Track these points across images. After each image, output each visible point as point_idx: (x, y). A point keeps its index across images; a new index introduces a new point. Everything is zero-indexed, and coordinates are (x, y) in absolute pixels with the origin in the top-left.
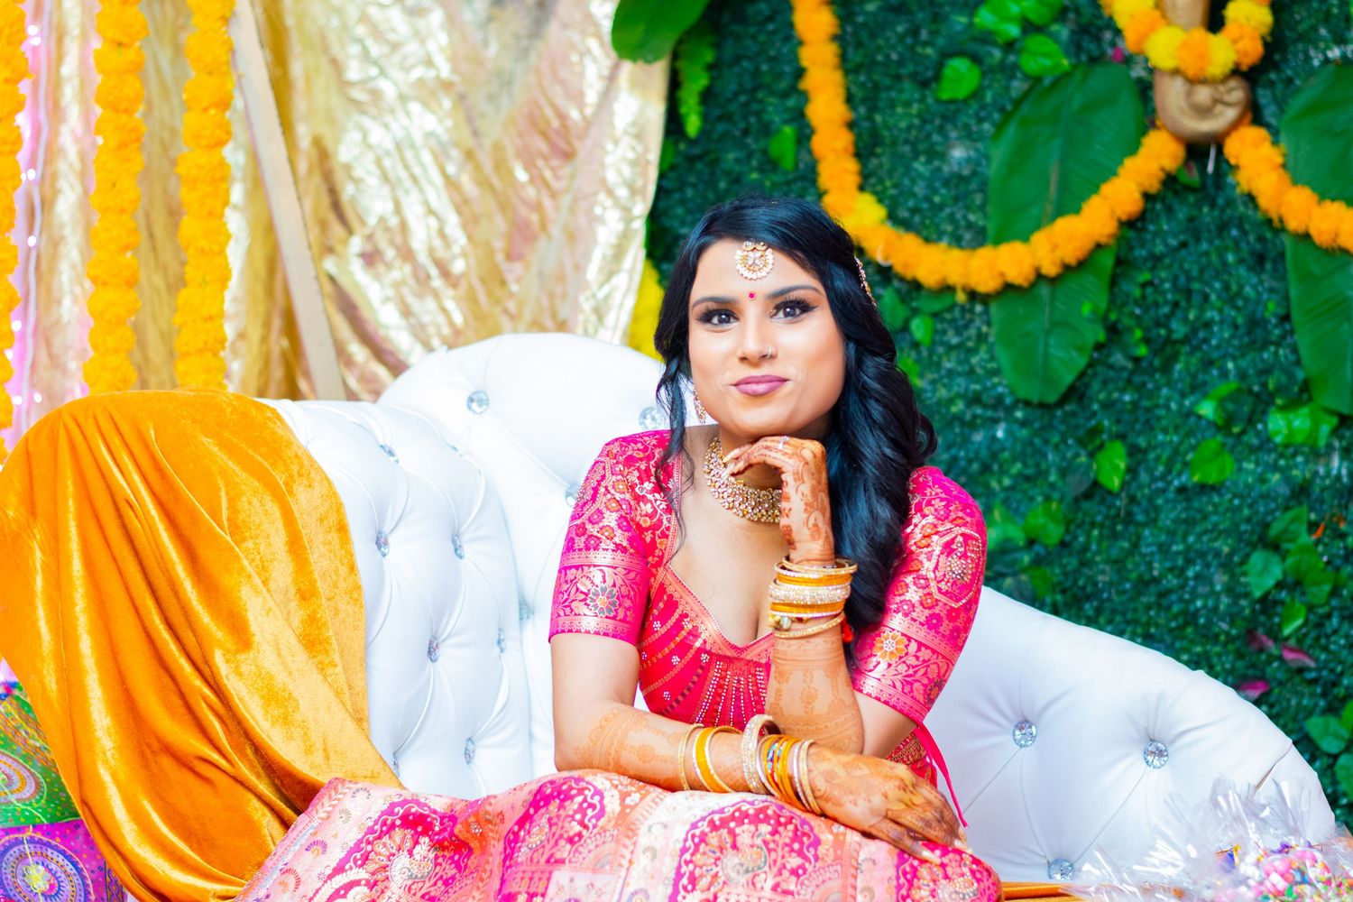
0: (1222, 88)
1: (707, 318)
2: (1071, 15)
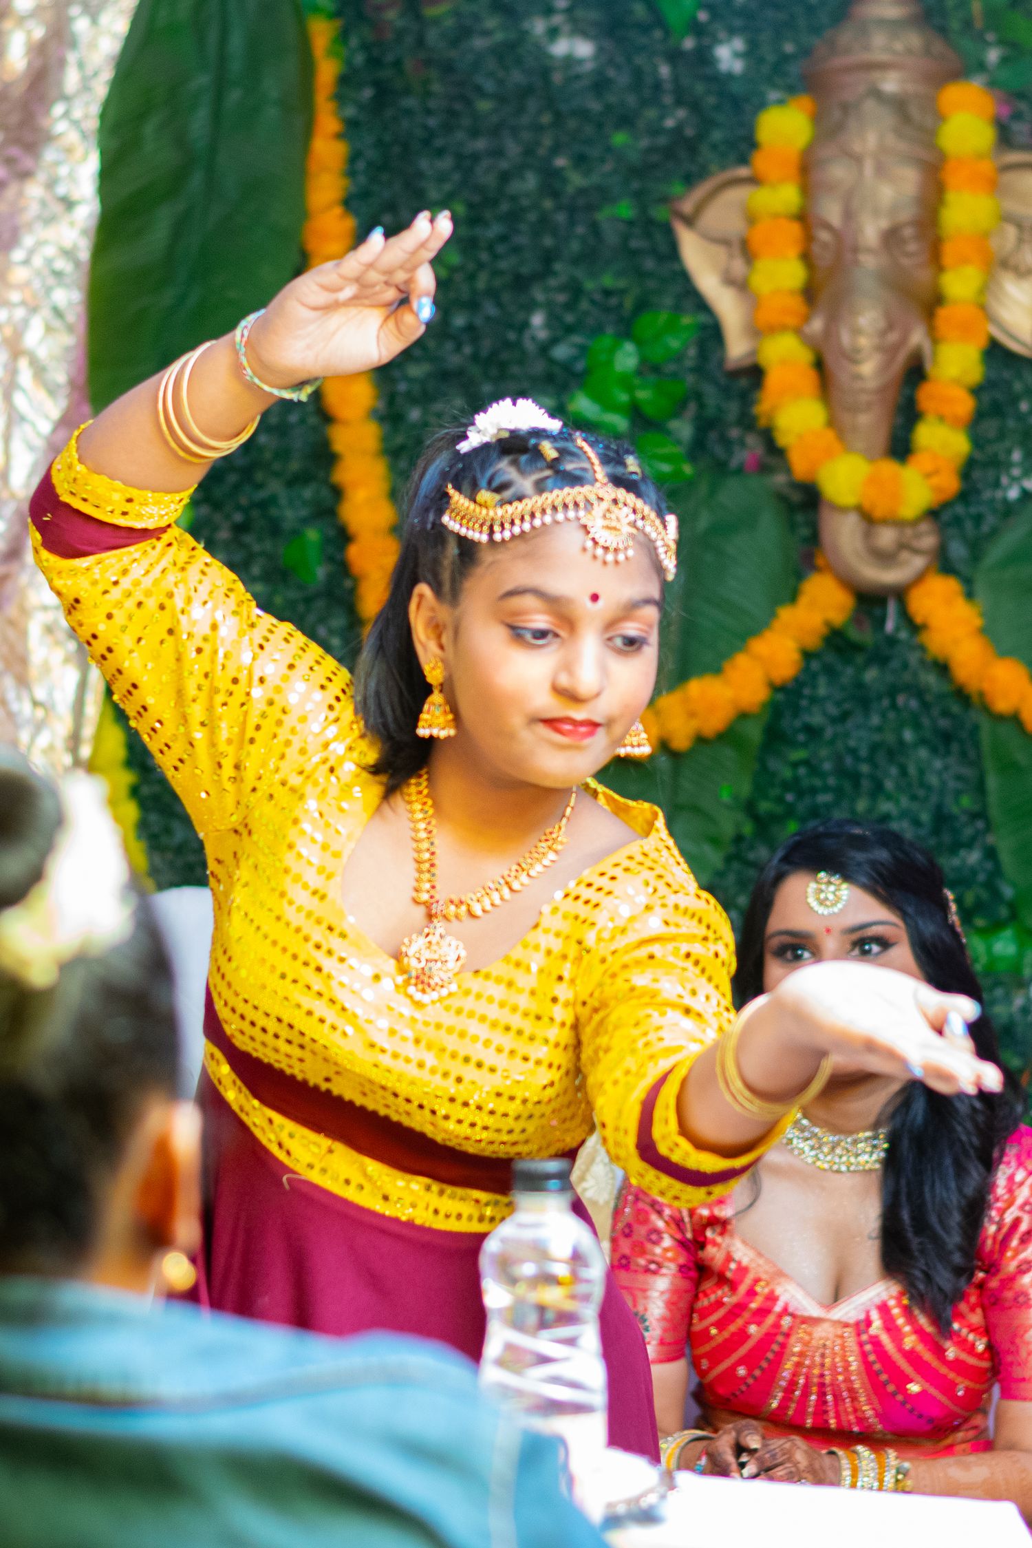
0: (909, 532)
1: (781, 952)
2: (692, 408)
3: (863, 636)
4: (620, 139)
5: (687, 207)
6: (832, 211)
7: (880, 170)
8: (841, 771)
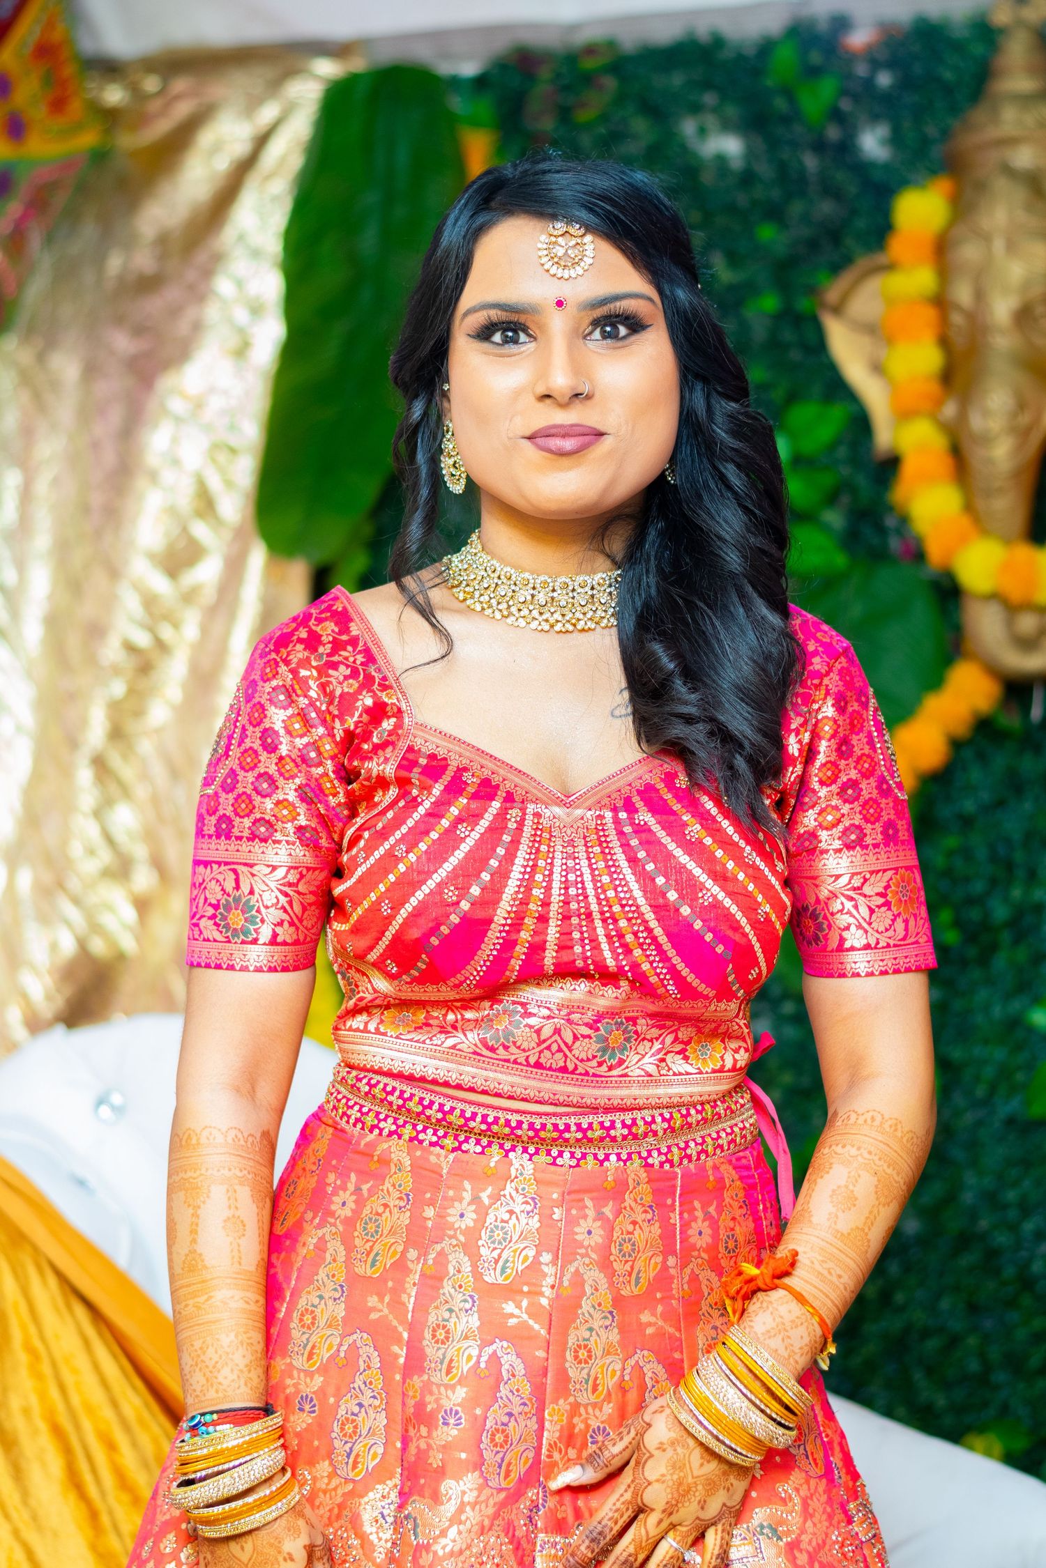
1: (484, 334)
2: (845, 499)
3: (1010, 721)
4: (767, 233)
5: (832, 295)
6: (963, 294)
7: (1011, 247)
8: (994, 858)
